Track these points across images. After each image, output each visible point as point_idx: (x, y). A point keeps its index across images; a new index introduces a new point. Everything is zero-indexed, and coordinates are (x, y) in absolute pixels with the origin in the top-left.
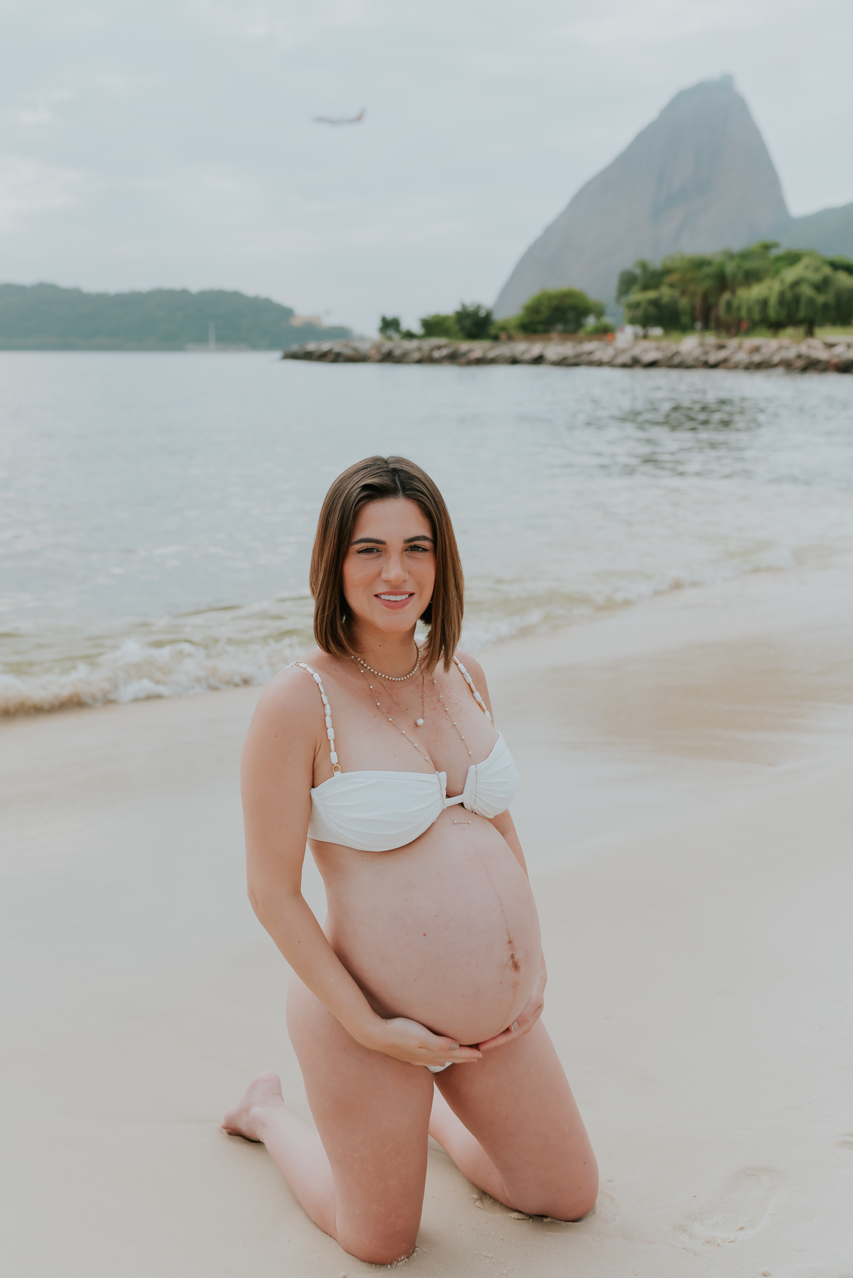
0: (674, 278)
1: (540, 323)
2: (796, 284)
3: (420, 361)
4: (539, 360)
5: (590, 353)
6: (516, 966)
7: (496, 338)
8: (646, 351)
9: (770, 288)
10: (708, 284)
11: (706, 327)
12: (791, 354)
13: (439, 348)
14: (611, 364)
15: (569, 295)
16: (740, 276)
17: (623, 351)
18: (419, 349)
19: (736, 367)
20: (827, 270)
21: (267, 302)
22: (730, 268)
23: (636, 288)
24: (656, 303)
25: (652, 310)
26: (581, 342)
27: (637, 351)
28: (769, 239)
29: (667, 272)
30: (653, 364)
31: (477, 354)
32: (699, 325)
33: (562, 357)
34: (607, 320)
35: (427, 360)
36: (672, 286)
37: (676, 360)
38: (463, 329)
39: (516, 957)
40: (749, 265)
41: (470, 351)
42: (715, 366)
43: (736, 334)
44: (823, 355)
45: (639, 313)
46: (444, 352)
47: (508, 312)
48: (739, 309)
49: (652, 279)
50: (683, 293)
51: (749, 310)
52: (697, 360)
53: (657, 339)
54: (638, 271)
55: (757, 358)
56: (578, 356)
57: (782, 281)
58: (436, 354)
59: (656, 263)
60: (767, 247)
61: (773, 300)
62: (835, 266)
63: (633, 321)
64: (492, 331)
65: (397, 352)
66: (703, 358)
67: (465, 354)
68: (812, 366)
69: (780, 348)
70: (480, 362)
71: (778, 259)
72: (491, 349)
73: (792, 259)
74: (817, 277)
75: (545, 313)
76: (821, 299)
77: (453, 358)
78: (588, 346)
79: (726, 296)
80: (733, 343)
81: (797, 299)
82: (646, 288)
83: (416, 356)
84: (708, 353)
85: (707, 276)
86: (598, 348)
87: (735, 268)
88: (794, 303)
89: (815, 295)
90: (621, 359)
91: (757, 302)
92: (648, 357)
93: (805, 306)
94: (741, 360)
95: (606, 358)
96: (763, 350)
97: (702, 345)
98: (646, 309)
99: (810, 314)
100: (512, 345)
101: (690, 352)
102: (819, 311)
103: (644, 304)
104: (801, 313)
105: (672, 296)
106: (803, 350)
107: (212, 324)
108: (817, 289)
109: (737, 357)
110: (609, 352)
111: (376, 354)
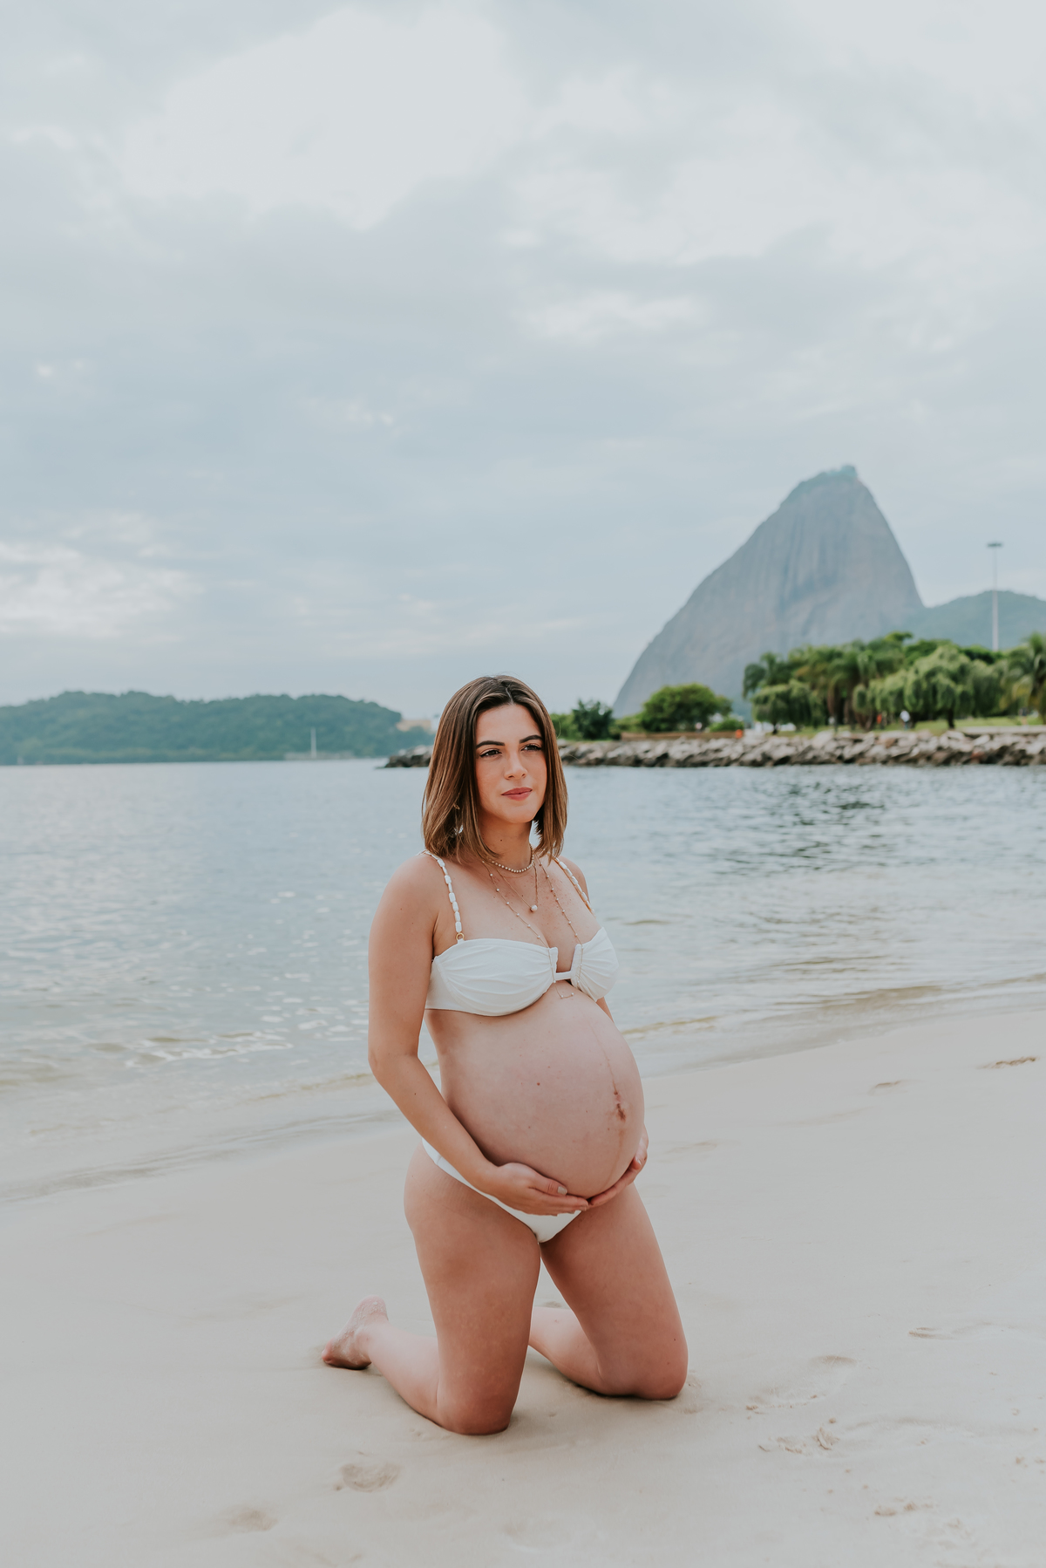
0: (803, 671)
1: (663, 720)
2: (931, 674)
4: (662, 760)
5: (717, 751)
6: (622, 1115)
7: (617, 737)
8: (778, 746)
9: (905, 679)
10: (839, 676)
11: (840, 722)
12: (931, 747)
14: (740, 762)
15: (693, 691)
16: (873, 667)
17: (754, 747)
19: (874, 760)
20: (964, 659)
21: (374, 705)
22: (862, 659)
23: (763, 682)
24: (784, 697)
25: (781, 704)
26: (708, 740)
27: (766, 748)
28: (901, 631)
29: (795, 665)
30: (785, 761)
31: (598, 754)
32: (832, 720)
33: (687, 754)
34: (735, 717)
36: (801, 679)
37: (810, 756)
38: (580, 728)
39: (622, 1107)
40: (880, 656)
41: (591, 751)
42: (851, 761)
43: (872, 728)
44: (966, 747)
45: (767, 708)
47: (630, 711)
48: (873, 700)
49: (781, 672)
50: (813, 687)
51: (884, 702)
52: (832, 755)
53: (788, 734)
54: (765, 665)
55: (895, 752)
56: (705, 753)
57: (917, 672)
59: (783, 657)
60: (900, 638)
61: (908, 692)
62: (971, 655)
63: (761, 717)
64: (613, 730)
66: (838, 753)
67: (583, 755)
68: (953, 758)
69: (919, 740)
70: (599, 762)
71: (912, 649)
72: (612, 750)
73: (927, 648)
74: (953, 667)
75: (668, 710)
76: (959, 689)
78: (714, 744)
79: (860, 688)
80: (869, 737)
81: (934, 689)
82: (773, 682)
84: (843, 747)
85: (838, 668)
86: (726, 745)
87: (866, 660)
88: (931, 693)
89: (952, 685)
90: (750, 757)
91: (891, 693)
92: (779, 754)
93: (943, 697)
94: (878, 754)
95: (734, 756)
96: (901, 743)
97: (836, 739)
98: (774, 704)
99: (949, 706)
100: (634, 745)
101: (823, 748)
102: (958, 702)
103: (773, 698)
104: (940, 705)
105: (802, 689)
106: (944, 742)
107: (313, 732)
108: (954, 678)
109: (873, 752)
110: (737, 749)
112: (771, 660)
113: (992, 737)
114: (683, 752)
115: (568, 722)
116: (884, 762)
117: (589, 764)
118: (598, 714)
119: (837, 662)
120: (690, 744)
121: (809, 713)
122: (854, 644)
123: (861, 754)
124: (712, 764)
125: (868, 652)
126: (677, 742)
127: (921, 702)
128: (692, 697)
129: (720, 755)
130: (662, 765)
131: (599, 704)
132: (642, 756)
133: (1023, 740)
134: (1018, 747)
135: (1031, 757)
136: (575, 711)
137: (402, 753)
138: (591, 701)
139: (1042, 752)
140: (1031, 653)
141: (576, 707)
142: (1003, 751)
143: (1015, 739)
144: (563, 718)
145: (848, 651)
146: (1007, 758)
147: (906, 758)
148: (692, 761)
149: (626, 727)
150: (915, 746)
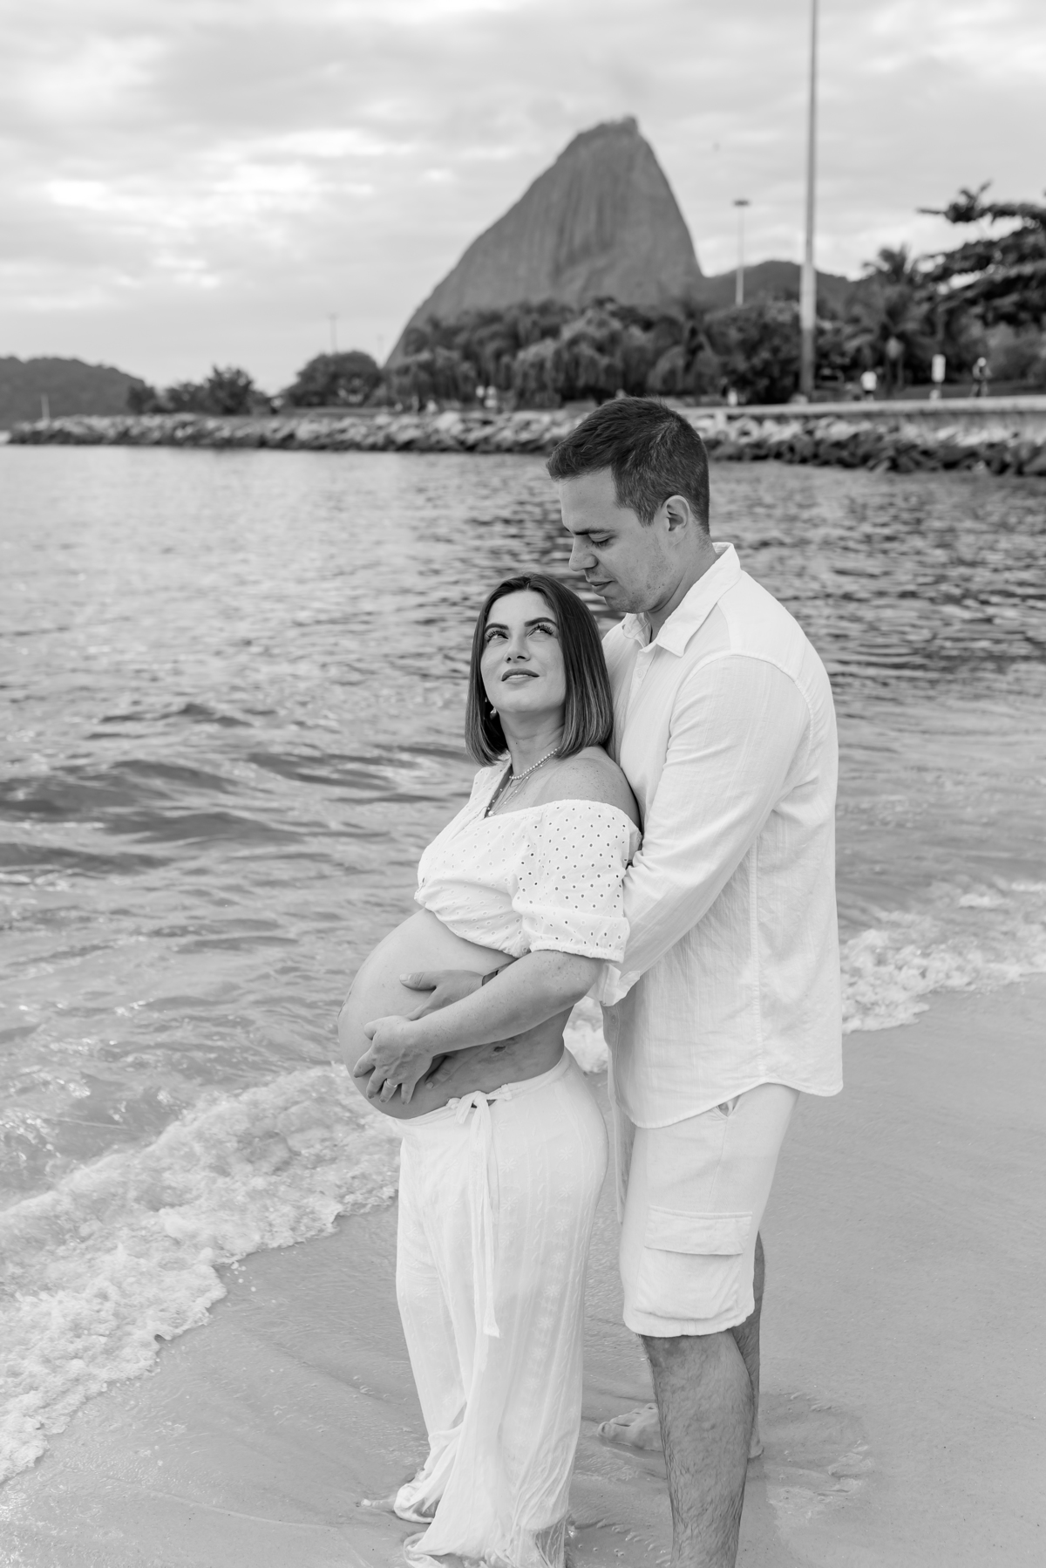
2: (574, 342)
3: (158, 443)
4: (287, 443)
5: (343, 431)
7: (248, 412)
8: (406, 427)
9: (548, 350)
13: (184, 425)
16: (537, 333)
18: (161, 427)
19: (500, 449)
20: (616, 325)
22: (525, 324)
24: (427, 367)
25: (424, 377)
31: (226, 433)
33: (313, 435)
35: (168, 441)
37: (434, 439)
38: (217, 401)
40: (548, 321)
41: (219, 429)
42: (470, 449)
45: (407, 381)
46: (189, 430)
50: (466, 357)
51: (525, 376)
52: (455, 440)
55: (525, 436)
57: (560, 341)
58: (180, 434)
62: (627, 318)
64: (249, 405)
65: (135, 431)
66: (463, 437)
67: (211, 433)
69: (554, 423)
70: (226, 444)
72: (240, 428)
74: (599, 334)
75: (321, 381)
76: (604, 361)
77: (197, 441)
81: (576, 362)
83: (156, 435)
84: (468, 430)
85: (497, 333)
86: (353, 425)
87: (529, 324)
88: (572, 365)
89: (597, 356)
90: (370, 440)
91: (533, 365)
93: (585, 368)
94: (505, 439)
95: (358, 438)
96: (534, 427)
97: (464, 421)
98: (416, 375)
100: (264, 422)
101: (448, 431)
103: (414, 369)
104: (581, 382)
105: (448, 359)
107: (44, 400)
108: (601, 348)
109: (499, 437)
110: (363, 430)
111: (112, 433)
112: (435, 323)
114: (311, 432)
115: (204, 394)
116: (509, 450)
117: (213, 446)
118: (237, 384)
119: (496, 327)
121: (456, 387)
123: (486, 440)
125: (535, 316)
127: (562, 377)
129: (343, 437)
131: (239, 371)
132: (268, 434)
136: (210, 381)
138: (229, 369)
141: (210, 374)
144: (199, 389)
145: (515, 312)
147: (531, 446)
148: (316, 443)
149: (265, 401)
150: (547, 429)
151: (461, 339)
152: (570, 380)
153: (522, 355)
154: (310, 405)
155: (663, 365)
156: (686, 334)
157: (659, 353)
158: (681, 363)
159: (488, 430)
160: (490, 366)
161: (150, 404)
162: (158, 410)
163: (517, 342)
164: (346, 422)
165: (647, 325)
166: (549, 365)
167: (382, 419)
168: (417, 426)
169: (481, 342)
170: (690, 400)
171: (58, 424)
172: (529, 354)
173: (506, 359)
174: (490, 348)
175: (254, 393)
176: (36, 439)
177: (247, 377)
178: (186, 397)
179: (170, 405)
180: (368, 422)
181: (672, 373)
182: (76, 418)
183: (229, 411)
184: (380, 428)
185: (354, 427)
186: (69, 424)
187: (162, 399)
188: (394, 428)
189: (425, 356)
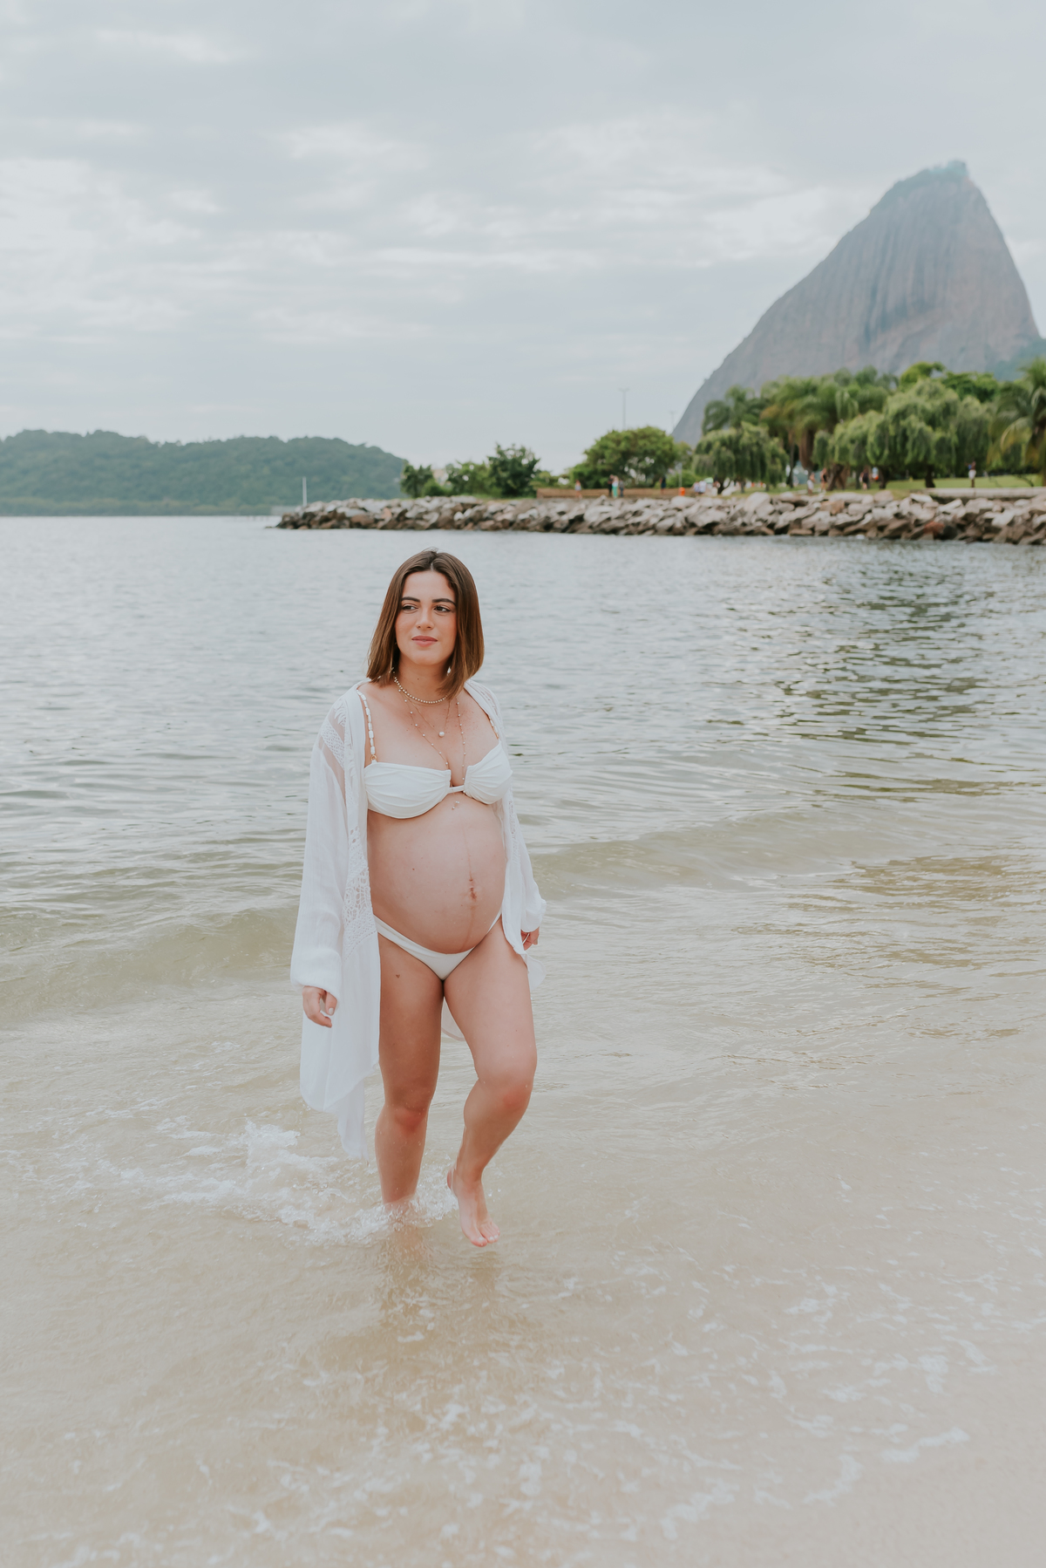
0: (769, 410)
2: (901, 415)
3: (435, 526)
4: (575, 524)
5: (636, 514)
7: (534, 494)
9: (870, 424)
12: (888, 513)
13: (465, 507)
16: (856, 405)
18: (439, 510)
20: (951, 395)
21: (376, 450)
22: (843, 395)
24: (730, 444)
25: (728, 454)
29: (764, 402)
30: (709, 529)
31: (508, 516)
33: (605, 516)
35: (444, 524)
38: (499, 483)
40: (868, 392)
41: (501, 512)
42: (782, 531)
44: (924, 514)
45: (708, 458)
46: (469, 513)
48: (833, 450)
50: (773, 433)
51: (844, 451)
52: (763, 522)
54: (731, 403)
55: (842, 519)
57: (885, 413)
58: (459, 516)
59: (754, 393)
62: (962, 388)
63: (706, 470)
64: (532, 486)
65: (411, 514)
66: (771, 519)
67: (492, 516)
70: (510, 525)
72: (524, 512)
74: (931, 405)
75: (611, 459)
76: (937, 435)
77: (477, 523)
81: (904, 436)
83: (434, 518)
84: (781, 513)
85: (809, 406)
87: (847, 395)
88: (898, 440)
89: (929, 429)
90: (668, 523)
91: (852, 441)
92: (703, 520)
93: (914, 444)
94: (820, 522)
95: (653, 521)
96: (852, 507)
97: (771, 502)
98: (719, 452)
99: (921, 458)
100: (550, 503)
101: (755, 513)
102: (934, 452)
103: (717, 444)
104: (908, 459)
105: (758, 434)
106: (906, 507)
107: (305, 482)
108: (932, 422)
109: (814, 519)
110: (660, 513)
111: (387, 517)
112: (740, 399)
113: (965, 501)
114: (602, 513)
115: (485, 475)
116: (825, 533)
117: (495, 529)
118: (520, 465)
119: (810, 399)
120: (611, 505)
121: (763, 465)
122: (837, 378)
123: (798, 522)
124: (625, 531)
125: (854, 386)
126: (598, 501)
127: (886, 452)
128: (641, 443)
129: (637, 519)
130: (573, 532)
131: (523, 450)
132: (555, 517)
133: (996, 506)
134: (988, 515)
135: (997, 530)
136: (490, 459)
137: (298, 510)
138: (514, 446)
139: (1011, 524)
140: (1030, 387)
141: (494, 454)
142: (969, 519)
143: (985, 504)
144: (482, 468)
145: (830, 383)
146: (971, 532)
147: (852, 528)
148: (605, 526)
149: (552, 482)
150: (870, 511)
151: (767, 413)
152: (896, 456)
153: (839, 429)
154: (598, 486)
155: (1006, 440)
156: (1034, 403)
157: (1002, 425)
158: (1027, 436)
159: (800, 512)
160: (801, 442)
161: (428, 485)
162: (436, 492)
163: (833, 415)
164: (640, 504)
165: (984, 395)
166: (871, 439)
167: (680, 501)
168: (720, 508)
169: (791, 416)
170: (1034, 478)
171: (330, 507)
172: (848, 429)
173: (820, 434)
174: (801, 424)
175: (539, 472)
176: (307, 521)
177: (533, 454)
178: (466, 478)
179: (449, 486)
180: (666, 503)
181: (1016, 448)
182: (352, 500)
183: (510, 493)
184: (679, 510)
185: (651, 508)
186: (342, 507)
187: (441, 479)
188: (693, 510)
189: (728, 432)
